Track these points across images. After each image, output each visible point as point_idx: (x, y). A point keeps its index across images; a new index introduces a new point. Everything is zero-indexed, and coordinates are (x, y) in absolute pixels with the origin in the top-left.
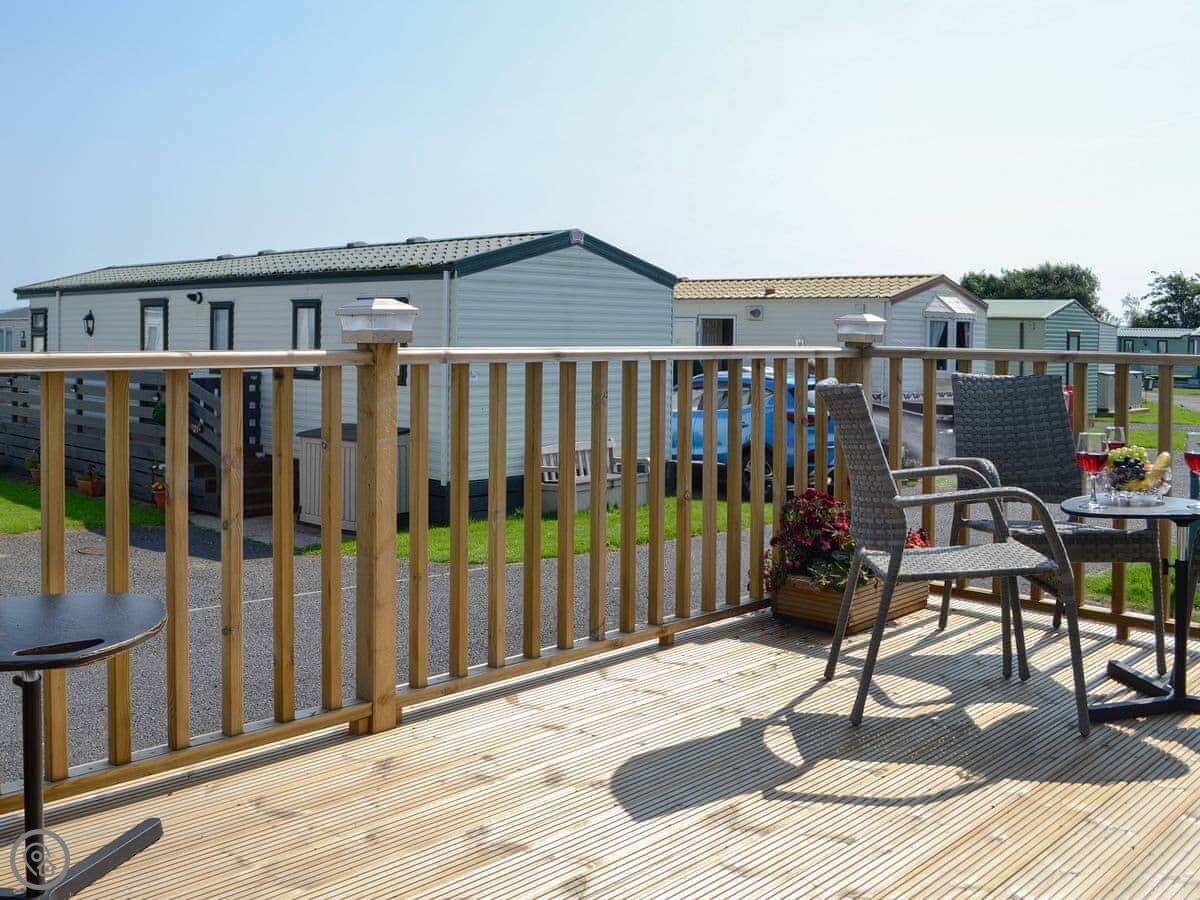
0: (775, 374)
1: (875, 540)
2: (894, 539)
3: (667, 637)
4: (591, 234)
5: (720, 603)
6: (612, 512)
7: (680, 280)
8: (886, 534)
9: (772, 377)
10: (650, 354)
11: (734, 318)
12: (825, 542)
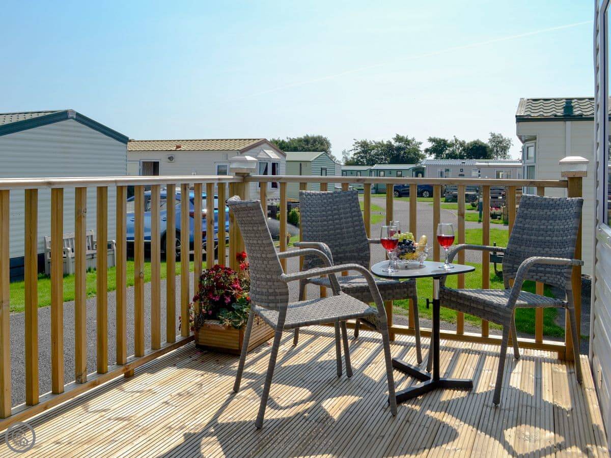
0: (181, 191)
1: (269, 303)
2: (281, 302)
3: (130, 371)
4: (80, 113)
5: (163, 343)
6: (93, 272)
7: (130, 141)
8: (275, 299)
9: (180, 193)
10: (116, 182)
11: (160, 161)
12: (226, 297)
